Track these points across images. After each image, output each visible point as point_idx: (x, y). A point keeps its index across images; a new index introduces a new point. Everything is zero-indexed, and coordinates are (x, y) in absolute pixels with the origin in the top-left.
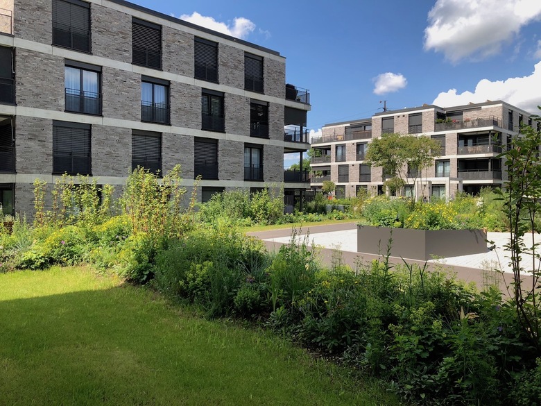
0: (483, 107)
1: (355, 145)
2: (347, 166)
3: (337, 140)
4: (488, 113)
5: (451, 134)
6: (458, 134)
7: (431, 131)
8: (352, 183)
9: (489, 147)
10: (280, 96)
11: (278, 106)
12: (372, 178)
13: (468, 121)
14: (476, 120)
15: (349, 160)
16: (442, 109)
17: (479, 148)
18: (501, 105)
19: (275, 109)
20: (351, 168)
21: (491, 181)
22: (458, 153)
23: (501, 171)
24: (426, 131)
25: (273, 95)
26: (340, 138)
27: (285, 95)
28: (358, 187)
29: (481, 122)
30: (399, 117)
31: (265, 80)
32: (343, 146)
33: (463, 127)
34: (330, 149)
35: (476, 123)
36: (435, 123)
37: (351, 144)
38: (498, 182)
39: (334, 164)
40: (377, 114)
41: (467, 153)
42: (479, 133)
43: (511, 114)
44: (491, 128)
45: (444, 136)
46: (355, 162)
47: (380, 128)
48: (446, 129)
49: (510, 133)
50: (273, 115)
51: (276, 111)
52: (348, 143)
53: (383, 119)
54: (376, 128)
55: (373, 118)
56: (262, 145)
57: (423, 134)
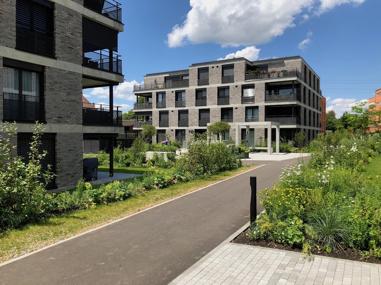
0: (285, 61)
1: (174, 92)
2: (167, 111)
3: (157, 88)
5: (260, 83)
6: (266, 83)
7: (242, 80)
8: (172, 128)
12: (190, 123)
13: (273, 73)
14: (282, 71)
15: (169, 107)
16: (251, 62)
18: (300, 60)
20: (170, 113)
22: (266, 101)
24: (237, 81)
26: (160, 86)
28: (177, 131)
30: (213, 67)
32: (164, 93)
33: (269, 77)
34: (151, 97)
37: (170, 92)
39: (155, 110)
40: (194, 65)
43: (305, 68)
44: (295, 78)
46: (174, 108)
47: (197, 77)
50: (62, 24)
51: (67, 20)
52: (168, 91)
53: (199, 70)
54: (193, 77)
55: (190, 68)
56: (43, 67)
57: (235, 84)
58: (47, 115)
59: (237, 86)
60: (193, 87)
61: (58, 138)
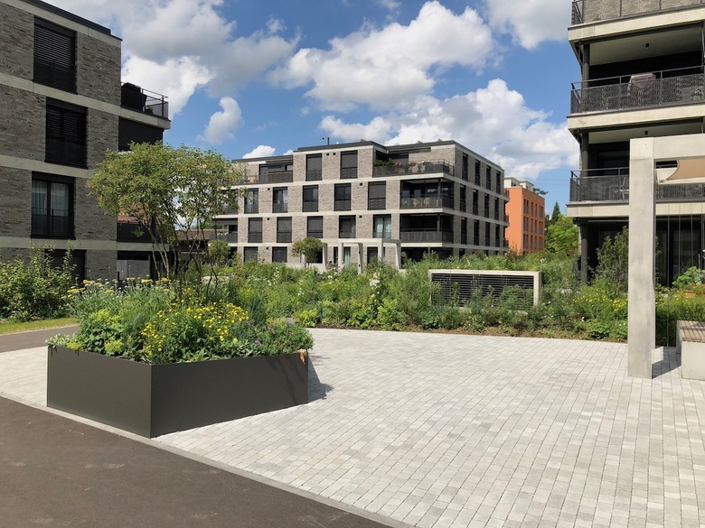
0: (432, 148)
1: (271, 190)
2: (261, 219)
3: (247, 182)
4: (438, 156)
5: (393, 182)
6: (401, 181)
7: (368, 175)
8: (267, 244)
9: (438, 201)
10: (110, 101)
11: (106, 116)
12: (293, 237)
13: (413, 164)
14: (424, 164)
15: (263, 211)
16: (384, 147)
17: (427, 200)
18: (453, 146)
19: (100, 120)
20: (265, 222)
21: (439, 245)
22: (401, 207)
23: (452, 232)
24: (362, 176)
25: (96, 97)
26: (252, 180)
27: (120, 99)
28: (274, 249)
29: (429, 168)
30: (328, 154)
31: (78, 69)
32: (255, 191)
33: (407, 172)
35: (423, 168)
36: (374, 166)
37: (265, 189)
38: (448, 245)
39: (242, 217)
40: (301, 150)
41: (412, 207)
42: (427, 181)
43: (465, 158)
44: (440, 175)
45: (384, 183)
46: (270, 215)
47: (304, 168)
48: (387, 175)
49: (464, 183)
50: (96, 130)
51: (102, 124)
52: (263, 187)
53: (308, 157)
54: (299, 168)
55: (295, 154)
56: (74, 178)
57: (359, 180)
58: (76, 231)
59: (361, 184)
60: (298, 183)
61: (88, 256)
